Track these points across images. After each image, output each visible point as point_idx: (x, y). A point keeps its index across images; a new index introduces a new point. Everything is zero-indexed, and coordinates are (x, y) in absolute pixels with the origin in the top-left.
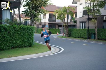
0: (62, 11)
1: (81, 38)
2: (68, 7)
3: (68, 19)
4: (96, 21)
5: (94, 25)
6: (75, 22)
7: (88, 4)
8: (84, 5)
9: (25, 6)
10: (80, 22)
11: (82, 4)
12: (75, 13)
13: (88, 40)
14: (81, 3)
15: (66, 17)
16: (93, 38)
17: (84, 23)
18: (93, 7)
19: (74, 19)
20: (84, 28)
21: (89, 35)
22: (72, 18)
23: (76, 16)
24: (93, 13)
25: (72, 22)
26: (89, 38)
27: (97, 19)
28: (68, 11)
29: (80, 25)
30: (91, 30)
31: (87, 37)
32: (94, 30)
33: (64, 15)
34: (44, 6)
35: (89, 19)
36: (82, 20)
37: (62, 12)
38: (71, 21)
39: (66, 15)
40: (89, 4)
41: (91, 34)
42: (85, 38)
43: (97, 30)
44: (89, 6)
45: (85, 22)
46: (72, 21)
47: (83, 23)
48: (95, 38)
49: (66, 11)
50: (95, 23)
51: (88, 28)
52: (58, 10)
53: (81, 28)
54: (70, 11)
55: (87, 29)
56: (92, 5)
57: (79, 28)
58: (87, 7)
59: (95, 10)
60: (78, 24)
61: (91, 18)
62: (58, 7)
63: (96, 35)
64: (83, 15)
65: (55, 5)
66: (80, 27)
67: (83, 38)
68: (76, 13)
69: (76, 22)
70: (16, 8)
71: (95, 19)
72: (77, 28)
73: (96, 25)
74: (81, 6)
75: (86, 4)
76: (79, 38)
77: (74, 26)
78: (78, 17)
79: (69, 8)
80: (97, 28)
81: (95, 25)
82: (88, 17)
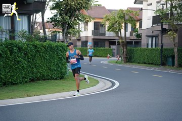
0: (116, 17)
1: (149, 64)
2: (126, 11)
3: (126, 30)
4: (176, 35)
5: (172, 41)
6: (139, 36)
7: (162, 4)
8: (154, 7)
9: (52, 9)
10: (148, 36)
11: (151, 4)
12: (138, 20)
13: (162, 67)
14: (149, 3)
15: (124, 28)
16: (171, 64)
17: (154, 39)
18: (171, 10)
19: (137, 32)
20: (154, 47)
21: (164, 59)
22: (134, 28)
23: (141, 26)
24: (170, 20)
25: (134, 37)
26: (163, 64)
27: (177, 30)
28: (127, 17)
29: (148, 41)
30: (166, 50)
31: (159, 62)
32: (172, 50)
33: (119, 24)
34: (86, 8)
35: (164, 31)
36: (150, 33)
37: (117, 19)
38: (131, 34)
39: (123, 25)
40: (164, 4)
41: (166, 57)
42: (155, 65)
43: (178, 50)
44: (163, 8)
45: (157, 36)
46: (134, 34)
47: (152, 37)
48: (173, 65)
49: (124, 17)
50: (174, 38)
51: (162, 46)
52: (110, 15)
53: (150, 47)
54: (131, 17)
55: (160, 48)
56: (169, 6)
57: (146, 47)
58: (159, 9)
59: (175, 16)
60: (144, 40)
61: (167, 29)
62: (110, 11)
63: (176, 59)
64: (153, 24)
65: (104, 7)
66: (148, 44)
67: (152, 64)
68: (140, 21)
69: (141, 37)
70: (37, 12)
71: (174, 30)
72: (143, 47)
73: (177, 41)
74: (150, 7)
75: (159, 4)
76: (145, 63)
77: (138, 43)
78: (144, 27)
79: (129, 11)
80: (178, 46)
81: (174, 41)
82: (162, 27)
